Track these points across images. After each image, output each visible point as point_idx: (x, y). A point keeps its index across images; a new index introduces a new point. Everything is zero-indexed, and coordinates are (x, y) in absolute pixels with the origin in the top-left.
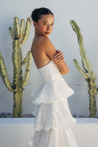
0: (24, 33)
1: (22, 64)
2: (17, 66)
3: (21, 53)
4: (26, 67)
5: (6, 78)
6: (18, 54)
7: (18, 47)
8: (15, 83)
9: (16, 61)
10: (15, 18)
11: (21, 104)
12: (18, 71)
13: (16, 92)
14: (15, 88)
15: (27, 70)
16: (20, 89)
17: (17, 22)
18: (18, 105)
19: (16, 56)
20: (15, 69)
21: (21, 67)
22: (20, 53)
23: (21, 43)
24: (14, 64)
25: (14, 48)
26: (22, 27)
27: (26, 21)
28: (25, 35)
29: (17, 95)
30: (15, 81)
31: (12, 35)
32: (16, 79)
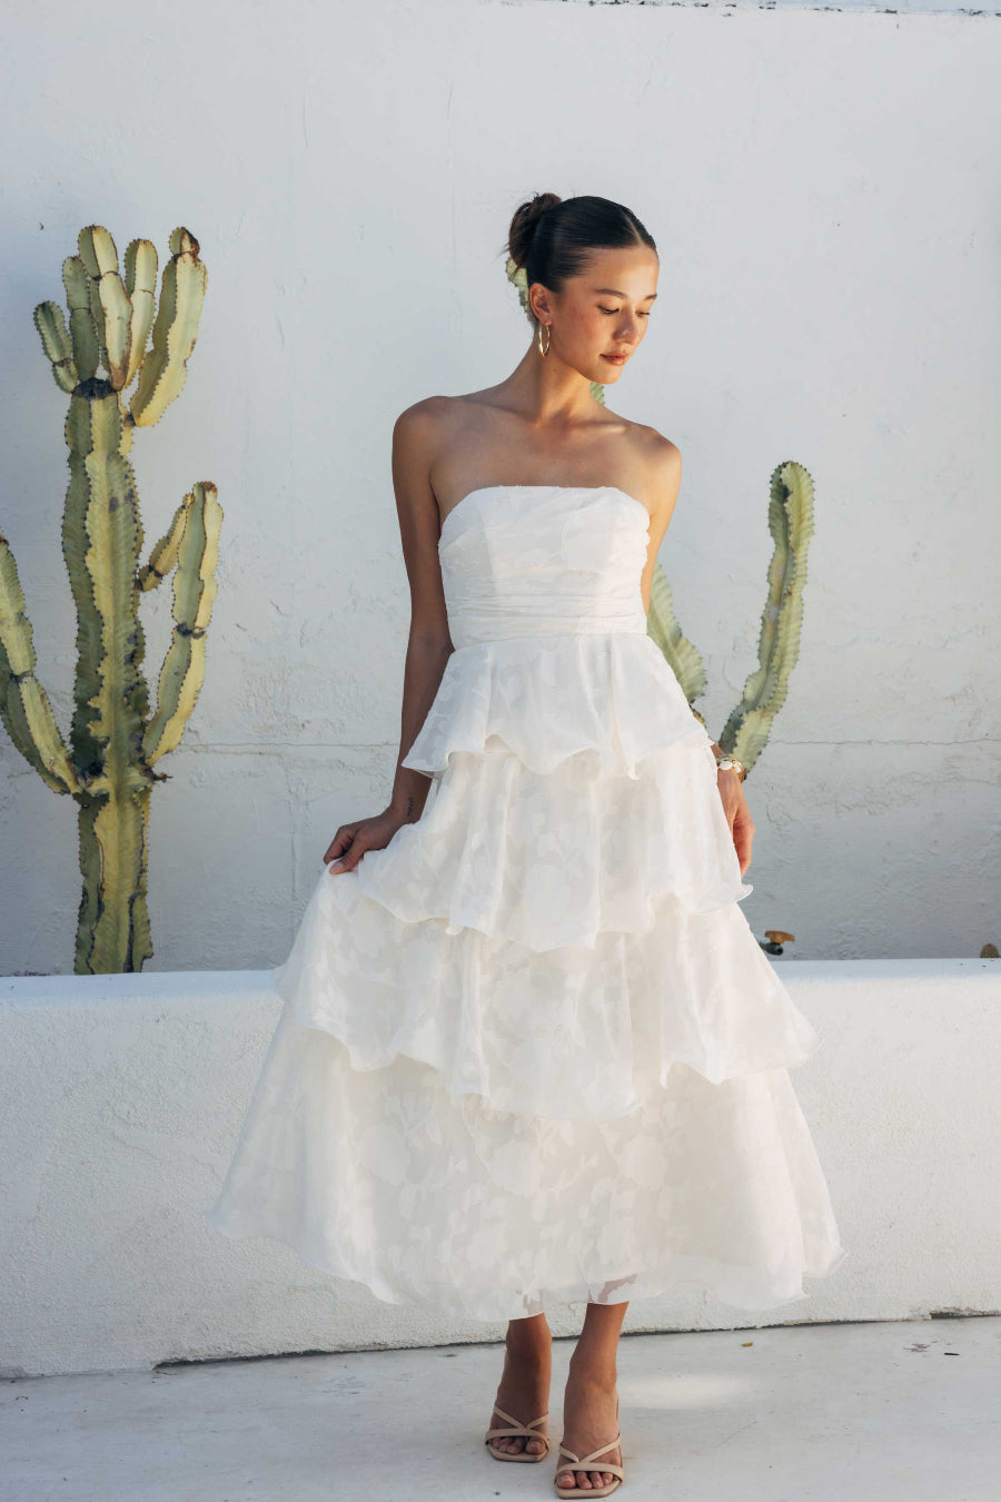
0: (150, 347)
1: (140, 585)
2: (104, 601)
3: (131, 496)
4: (181, 605)
5: (26, 690)
6: (113, 505)
7: (114, 455)
8: (98, 730)
9: (97, 563)
10: (92, 229)
11: (139, 892)
12: (113, 636)
13: (103, 799)
14: (96, 770)
15: (186, 631)
16: (135, 777)
17: (105, 264)
18: (116, 897)
19: (97, 522)
20: (89, 620)
21: (136, 604)
22: (125, 503)
23: (131, 420)
24: (83, 589)
25: (76, 460)
26: (139, 298)
27: (165, 256)
28: (157, 360)
29: (107, 821)
30: (96, 715)
31: (62, 363)
32: (101, 703)
